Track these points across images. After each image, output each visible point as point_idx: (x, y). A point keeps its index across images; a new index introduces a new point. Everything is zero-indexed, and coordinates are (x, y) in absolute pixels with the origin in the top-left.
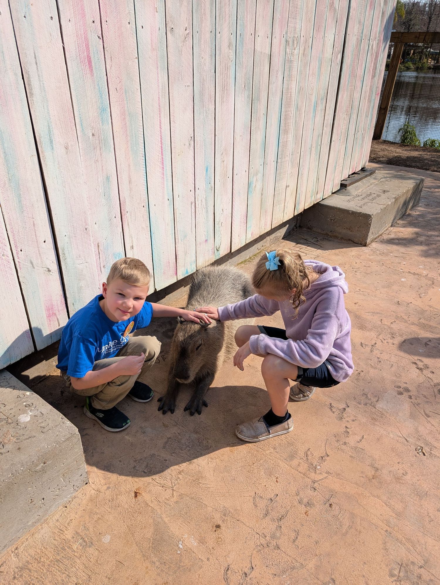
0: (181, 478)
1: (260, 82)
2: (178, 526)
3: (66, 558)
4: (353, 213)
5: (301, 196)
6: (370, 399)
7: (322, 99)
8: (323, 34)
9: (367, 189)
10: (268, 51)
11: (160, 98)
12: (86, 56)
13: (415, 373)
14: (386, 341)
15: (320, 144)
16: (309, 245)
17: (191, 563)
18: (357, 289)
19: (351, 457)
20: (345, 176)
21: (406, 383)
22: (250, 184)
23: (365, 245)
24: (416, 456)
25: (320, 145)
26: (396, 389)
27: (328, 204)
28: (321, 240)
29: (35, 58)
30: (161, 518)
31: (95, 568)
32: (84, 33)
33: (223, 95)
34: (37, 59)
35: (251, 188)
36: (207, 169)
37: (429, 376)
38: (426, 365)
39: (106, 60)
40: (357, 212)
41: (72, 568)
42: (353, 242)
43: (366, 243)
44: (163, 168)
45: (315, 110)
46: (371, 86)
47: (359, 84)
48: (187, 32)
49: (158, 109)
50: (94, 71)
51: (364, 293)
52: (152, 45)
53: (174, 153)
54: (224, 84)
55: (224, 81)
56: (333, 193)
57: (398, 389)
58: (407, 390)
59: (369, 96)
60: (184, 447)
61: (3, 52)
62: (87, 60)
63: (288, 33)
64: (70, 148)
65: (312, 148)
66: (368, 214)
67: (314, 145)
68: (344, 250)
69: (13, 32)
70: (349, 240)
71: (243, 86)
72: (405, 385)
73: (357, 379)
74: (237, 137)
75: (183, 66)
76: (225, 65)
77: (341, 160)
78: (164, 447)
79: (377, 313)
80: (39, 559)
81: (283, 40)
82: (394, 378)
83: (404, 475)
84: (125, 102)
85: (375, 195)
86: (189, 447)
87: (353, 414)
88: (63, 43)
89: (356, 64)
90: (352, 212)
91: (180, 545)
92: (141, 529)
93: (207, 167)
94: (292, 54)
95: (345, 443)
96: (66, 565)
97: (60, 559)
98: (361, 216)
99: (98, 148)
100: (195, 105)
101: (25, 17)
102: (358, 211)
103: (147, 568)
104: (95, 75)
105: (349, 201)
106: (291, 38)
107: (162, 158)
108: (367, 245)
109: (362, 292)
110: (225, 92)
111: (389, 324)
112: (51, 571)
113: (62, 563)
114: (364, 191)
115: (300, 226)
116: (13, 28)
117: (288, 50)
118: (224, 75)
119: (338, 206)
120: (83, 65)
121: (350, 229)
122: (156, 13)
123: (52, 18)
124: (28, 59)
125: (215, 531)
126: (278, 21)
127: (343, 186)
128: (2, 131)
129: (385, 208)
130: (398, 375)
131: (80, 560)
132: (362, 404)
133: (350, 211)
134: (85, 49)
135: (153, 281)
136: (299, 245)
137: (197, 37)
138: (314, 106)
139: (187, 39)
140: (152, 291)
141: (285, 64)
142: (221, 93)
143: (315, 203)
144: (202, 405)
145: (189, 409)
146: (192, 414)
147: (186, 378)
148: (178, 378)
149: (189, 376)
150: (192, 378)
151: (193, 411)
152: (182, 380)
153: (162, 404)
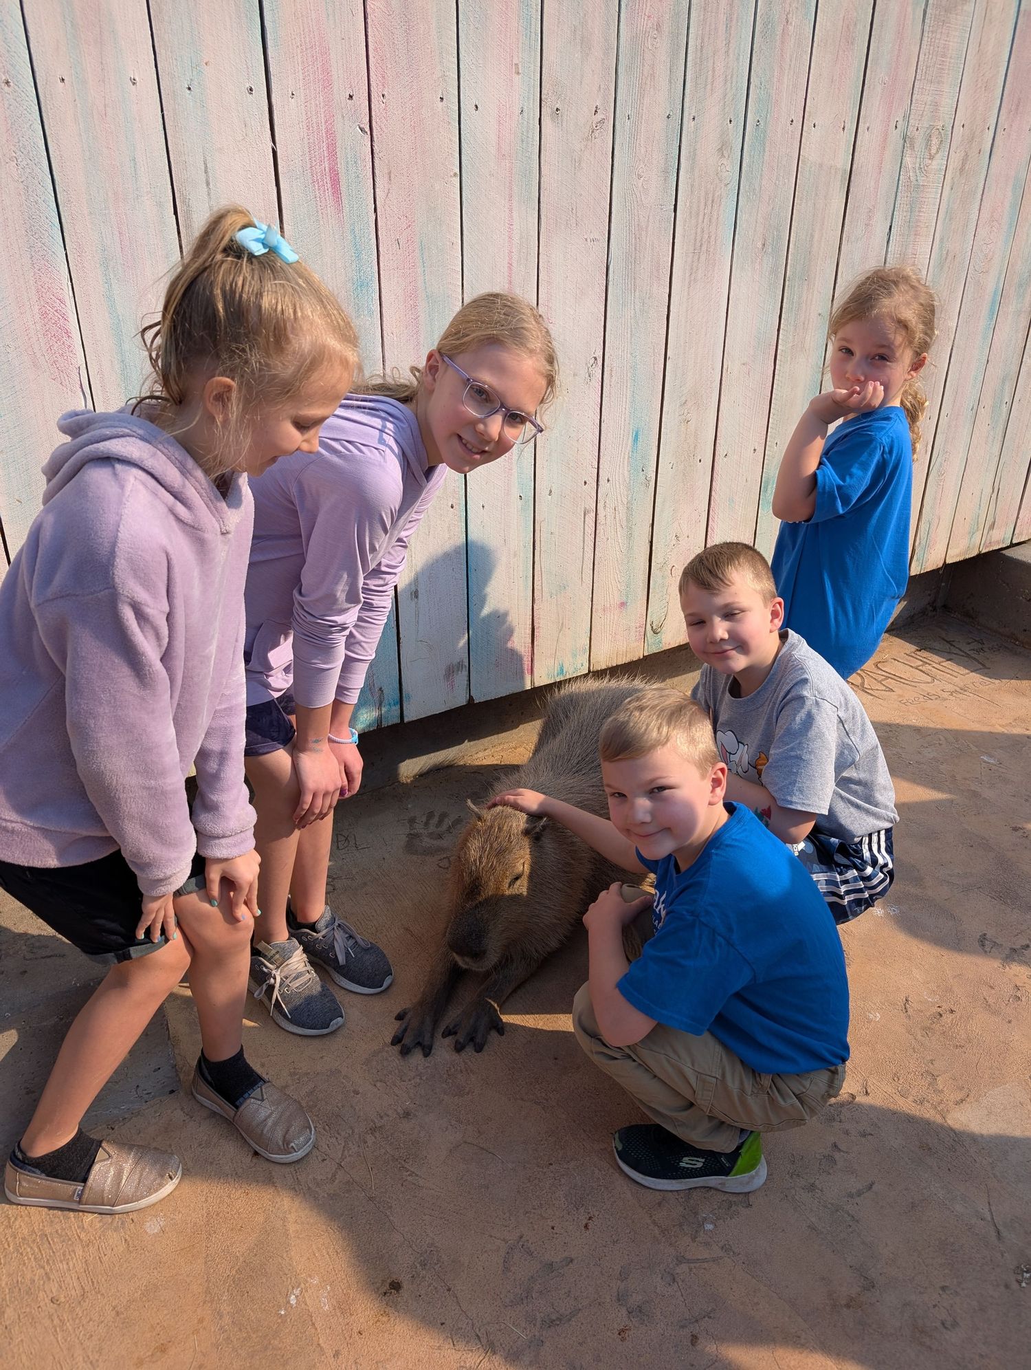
0: (370, 1143)
1: (812, 236)
2: (310, 1251)
3: (61, 1236)
5: (933, 527)
6: (942, 1091)
7: (1020, 285)
10: (843, 162)
11: (515, 264)
12: (327, 170)
15: (1007, 399)
16: (954, 656)
17: (296, 1348)
19: (812, 1228)
25: (1009, 403)
27: (1024, 560)
28: (991, 649)
29: (206, 172)
30: (284, 1220)
31: (103, 1280)
32: (326, 122)
33: (695, 264)
34: (210, 175)
36: (636, 436)
39: (377, 179)
41: (61, 1262)
45: (996, 314)
48: (600, 116)
50: (345, 201)
52: (499, 149)
54: (699, 238)
55: (699, 230)
60: (412, 1075)
61: (134, 160)
62: (328, 178)
63: (912, 116)
65: (981, 410)
67: (987, 401)
69: (161, 119)
71: (759, 245)
74: (733, 366)
75: (581, 195)
76: (707, 194)
81: (895, 137)
83: (946, 1328)
84: (420, 270)
88: (274, 141)
91: (293, 1297)
93: (637, 433)
94: (923, 170)
95: (812, 1188)
96: (54, 1252)
97: (51, 1234)
100: (610, 283)
101: (189, 89)
104: (346, 210)
106: (922, 131)
110: (703, 258)
115: (945, 606)
116: (162, 111)
117: (908, 160)
118: (701, 217)
120: (319, 189)
122: (515, 76)
123: (251, 89)
124: (189, 176)
125: (385, 1293)
126: (879, 89)
134: (326, 155)
135: (466, 678)
136: (925, 654)
137: (627, 128)
138: (993, 302)
139: (596, 133)
140: (462, 701)
141: (899, 194)
142: (689, 260)
143: (984, 551)
144: (490, 1029)
145: (455, 1033)
146: (459, 1048)
147: (478, 955)
148: (457, 953)
149: (484, 952)
150: (493, 958)
151: (462, 1040)
152: (467, 959)
153: (404, 1026)
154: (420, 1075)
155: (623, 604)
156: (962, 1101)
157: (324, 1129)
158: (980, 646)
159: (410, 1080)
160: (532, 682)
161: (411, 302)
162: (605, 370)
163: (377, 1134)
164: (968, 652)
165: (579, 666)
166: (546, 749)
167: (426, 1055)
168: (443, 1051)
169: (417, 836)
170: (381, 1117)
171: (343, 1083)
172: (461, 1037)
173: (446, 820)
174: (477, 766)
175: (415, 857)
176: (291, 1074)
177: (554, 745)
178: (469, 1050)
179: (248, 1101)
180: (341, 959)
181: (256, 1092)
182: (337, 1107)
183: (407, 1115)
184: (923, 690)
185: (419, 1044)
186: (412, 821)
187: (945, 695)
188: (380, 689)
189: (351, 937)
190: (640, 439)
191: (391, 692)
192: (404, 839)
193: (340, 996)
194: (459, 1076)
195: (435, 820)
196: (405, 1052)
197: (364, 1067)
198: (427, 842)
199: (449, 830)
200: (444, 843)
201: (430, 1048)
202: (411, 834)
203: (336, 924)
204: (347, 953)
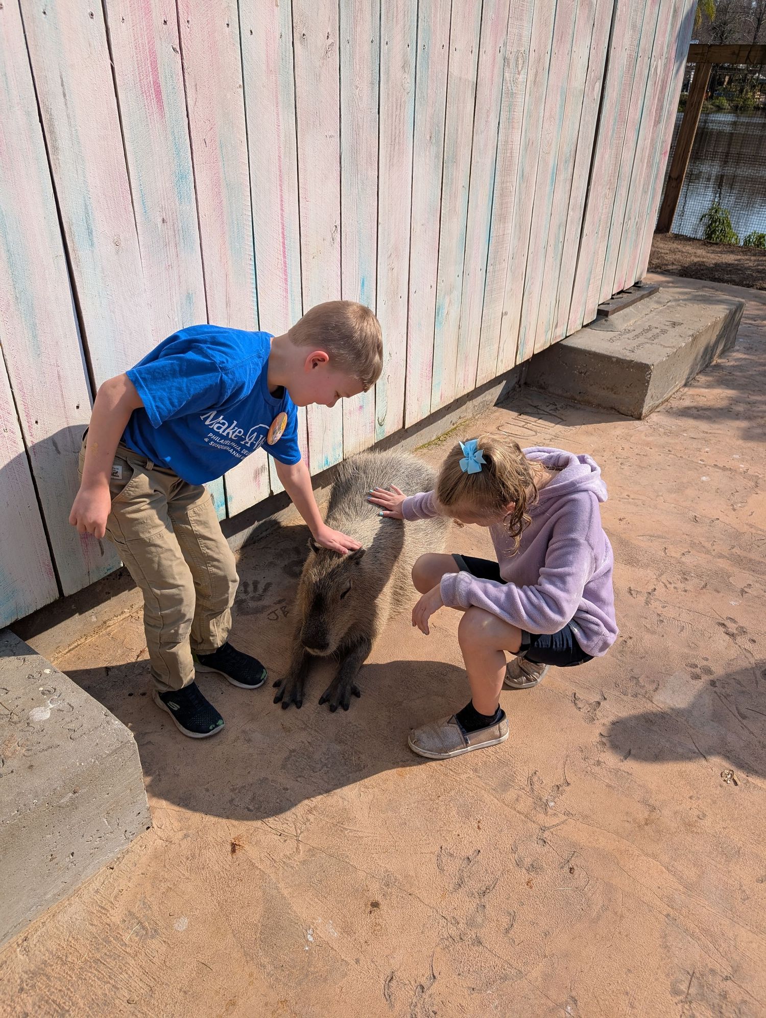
0: (312, 820)
1: (457, 130)
2: (306, 902)
3: (110, 956)
4: (620, 362)
5: (527, 331)
6: (644, 686)
7: (566, 162)
8: (569, 46)
9: (644, 319)
10: (472, 77)
11: (282, 157)
12: (152, 83)
13: (722, 642)
14: (673, 585)
15: (561, 239)
16: (542, 416)
17: (329, 968)
18: (624, 495)
19: (608, 786)
20: (606, 296)
21: (707, 660)
22: (439, 309)
23: (639, 418)
24: (721, 786)
25: (563, 242)
26: (689, 669)
27: (576, 346)
28: (562, 408)
29: (62, 85)
30: (277, 888)
31: (161, 974)
32: (149, 43)
33: (392, 153)
34: (66, 87)
35: (440, 316)
36: (363, 282)
37: (747, 647)
38: (742, 628)
39: (188, 91)
40: (625, 360)
41: (121, 973)
42: (618, 412)
43: (641, 414)
44: (286, 280)
45: (554, 182)
46: (652, 140)
47: (632, 136)
48: (330, 41)
49: (278, 177)
50: (166, 109)
51: (636, 501)
52: (268, 66)
53: (306, 253)
54: (393, 133)
55: (393, 127)
56: (583, 327)
57: (693, 670)
58: (708, 671)
59: (649, 156)
60: (319, 766)
61: (5, 75)
62: (153, 89)
63: (508, 44)
64: (123, 244)
65: (549, 248)
66: (645, 364)
67: (552, 242)
68: (603, 425)
69: (24, 39)
70: (612, 408)
71: (428, 138)
72: (705, 663)
73: (620, 652)
74: (417, 227)
75: (322, 101)
76: (397, 100)
77: (599, 269)
78: (284, 767)
79: (659, 537)
80: (64, 958)
81: (499, 57)
82: (686, 651)
83: (700, 819)
84: (220, 164)
85: (658, 331)
86: (327, 767)
87: (613, 711)
88: (111, 59)
89: (626, 99)
90: (617, 360)
91: (309, 936)
92: (242, 907)
93: (363, 280)
94: (515, 81)
95: (599, 763)
96: (111, 969)
97: (101, 957)
98: (632, 367)
99: (172, 244)
100: (343, 169)
101: (45, 13)
102: (628, 359)
103: (251, 975)
104: (167, 115)
105: (611, 340)
106: (513, 54)
107: (285, 263)
108: (642, 417)
109: (633, 499)
110: (397, 148)
111: (678, 555)
112: (85, 979)
113: (104, 964)
114: (639, 323)
115: (525, 383)
116: (24, 32)
117: (507, 75)
118: (394, 117)
119: (593, 349)
120: (147, 99)
121: (612, 390)
122: (275, 7)
123: (92, 15)
124: (50, 87)
125: (371, 912)
126: (490, 22)
127: (602, 314)
128: (4, 213)
129: (675, 353)
130: (693, 645)
131: (135, 960)
132: (630, 695)
133: (614, 357)
134: (150, 70)
135: (267, 477)
136: (524, 417)
137: (348, 50)
138: (553, 173)
139: (329, 53)
140: (266, 495)
141: (503, 99)
142: (389, 149)
143: (553, 343)
144: (351, 694)
145: (328, 700)
146: (333, 709)
147: (323, 647)
148: (309, 647)
149: (328, 644)
150: (333, 648)
151: (334, 704)
152: (316, 650)
155: (361, 407)
156: (657, 689)
161: (217, 190)
162: (342, 235)
164: (550, 412)
165: (337, 456)
171: (273, 786)
172: (333, 702)
182: (277, 803)
184: (533, 441)
187: (547, 442)
190: (365, 285)
191: (218, 496)
198: (252, 604)
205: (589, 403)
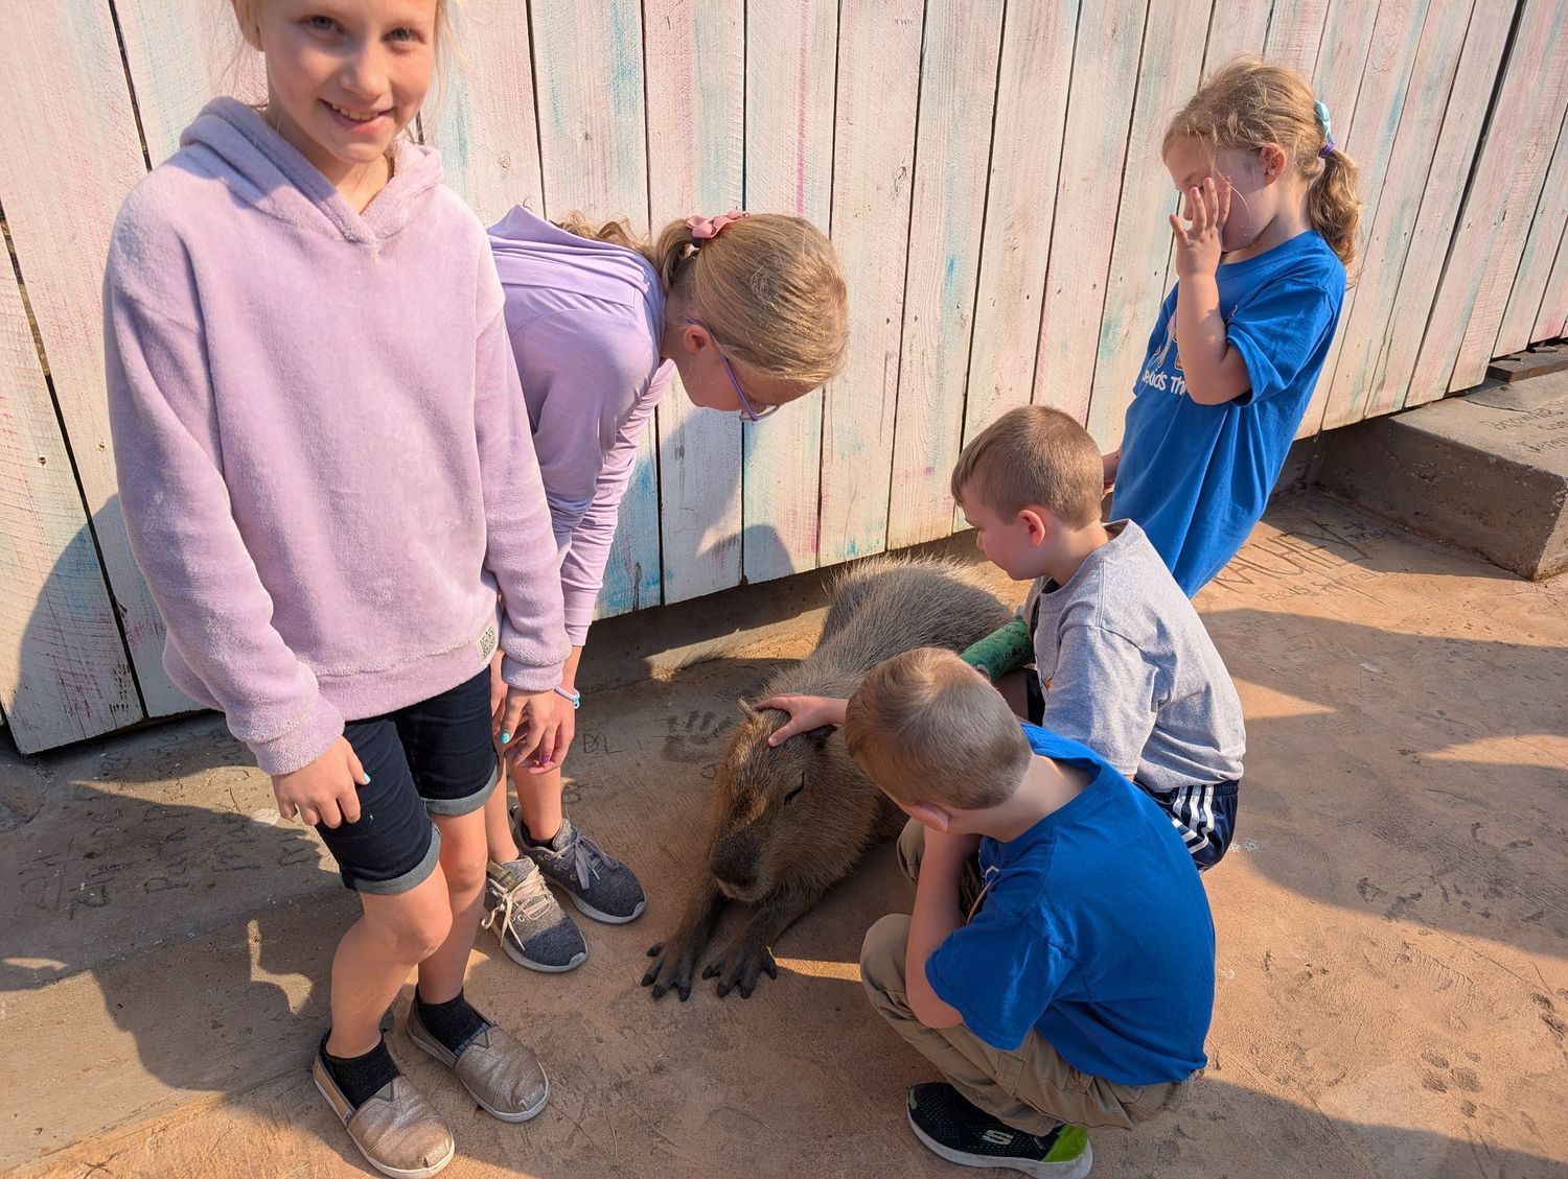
4: (1502, 465)
7: (1429, 88)
11: (810, 49)
14: (1463, 898)
16: (1327, 543)
20: (1514, 339)
22: (1108, 326)
23: (1529, 577)
25: (1410, 235)
26: (1426, 1065)
27: (1420, 428)
28: (1374, 535)
33: (1029, 53)
35: (1110, 337)
36: (952, 265)
40: (1515, 463)
42: (1488, 559)
43: (1534, 570)
45: (1398, 123)
49: (798, 82)
53: (841, 207)
56: (1448, 396)
57: (1434, 1069)
58: (1470, 1082)
64: (513, 165)
66: (1556, 476)
67: (1382, 232)
72: (1469, 1063)
74: (1072, 182)
77: (1500, 292)
79: (1473, 801)
82: (1436, 1028)
84: (693, 56)
90: (1497, 462)
93: (952, 260)
98: (1527, 479)
99: (599, 172)
100: (925, 76)
102: (1521, 462)
105: (1501, 426)
108: (1536, 577)
110: (1039, 46)
111: (1502, 844)
115: (1316, 483)
121: (1481, 516)
127: (1498, 375)
135: (740, 555)
136: (1291, 539)
138: (1396, 108)
140: (733, 581)
142: (1023, 48)
143: (1369, 417)
144: (760, 971)
145: (718, 974)
146: (722, 992)
147: (745, 882)
148: (721, 879)
149: (755, 879)
150: (764, 886)
151: (725, 984)
152: (733, 886)
153: (657, 965)
154: (676, 1022)
155: (929, 470)
156: (1337, 1081)
157: (561, 1082)
158: (1360, 531)
159: (663, 1028)
160: (818, 560)
161: (683, 95)
162: (916, 184)
163: (624, 1091)
164: (1345, 539)
165: (875, 542)
166: (833, 641)
167: (683, 999)
168: (704, 994)
169: (678, 739)
170: (628, 1071)
171: (584, 1028)
172: (725, 979)
173: (712, 722)
174: (750, 660)
175: (674, 764)
176: (524, 1016)
177: (843, 636)
178: (735, 995)
179: (470, 1048)
180: (584, 882)
181: (480, 1037)
182: (577, 1056)
183: (659, 1069)
184: (1289, 583)
185: (675, 985)
186: (672, 721)
187: (1317, 589)
188: (638, 564)
189: (596, 855)
190: (956, 266)
191: (650, 568)
192: (663, 742)
193: (582, 926)
194: (722, 1026)
195: (699, 722)
196: (658, 994)
197: (610, 1011)
198: (689, 747)
199: (715, 733)
200: (709, 748)
201: (688, 991)
202: (671, 737)
203: (578, 840)
204: (591, 875)
205: (1432, 535)
